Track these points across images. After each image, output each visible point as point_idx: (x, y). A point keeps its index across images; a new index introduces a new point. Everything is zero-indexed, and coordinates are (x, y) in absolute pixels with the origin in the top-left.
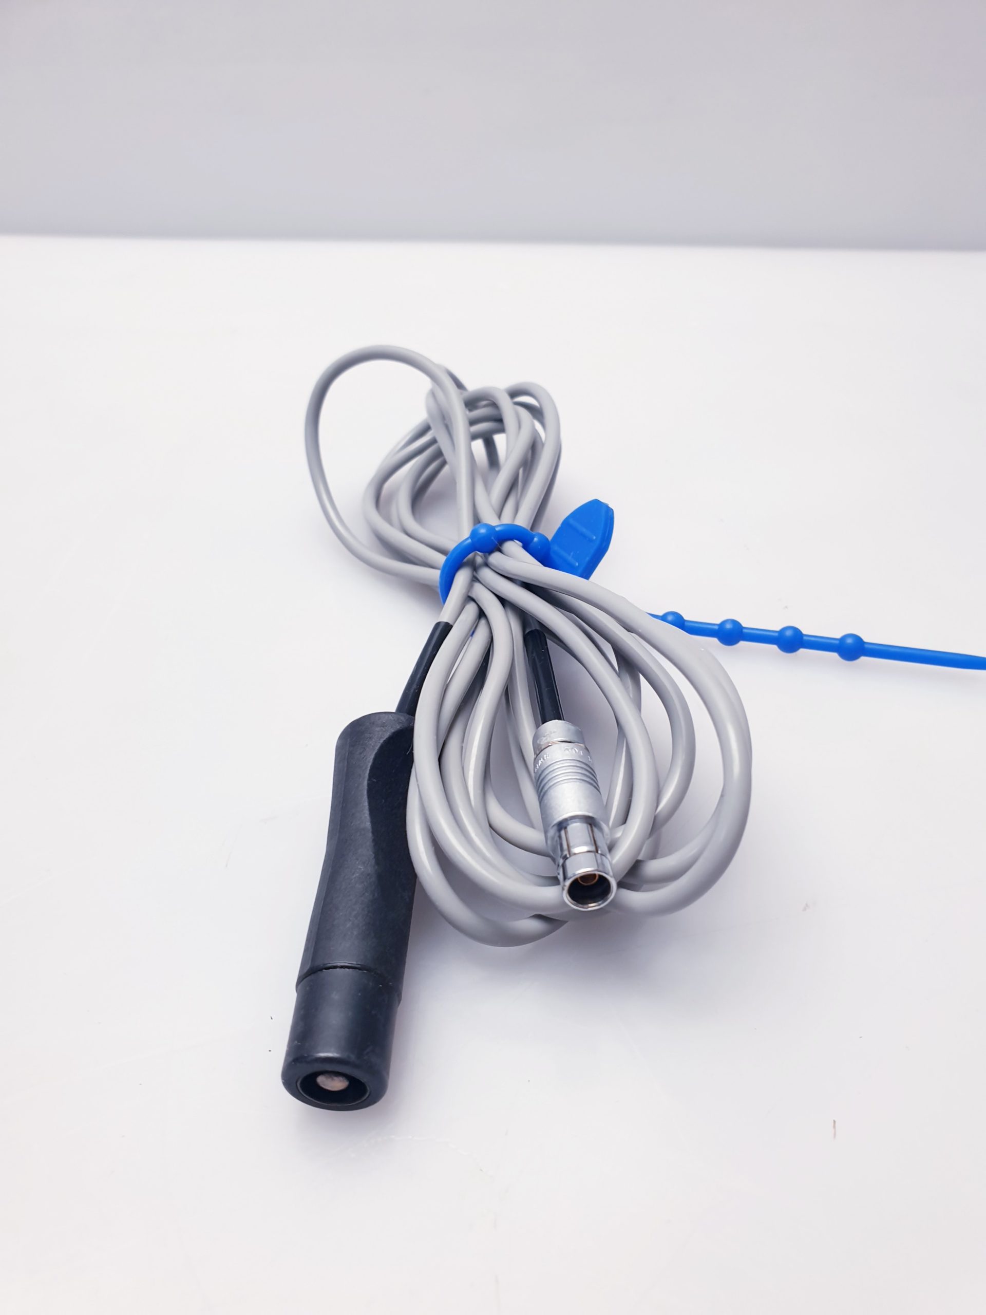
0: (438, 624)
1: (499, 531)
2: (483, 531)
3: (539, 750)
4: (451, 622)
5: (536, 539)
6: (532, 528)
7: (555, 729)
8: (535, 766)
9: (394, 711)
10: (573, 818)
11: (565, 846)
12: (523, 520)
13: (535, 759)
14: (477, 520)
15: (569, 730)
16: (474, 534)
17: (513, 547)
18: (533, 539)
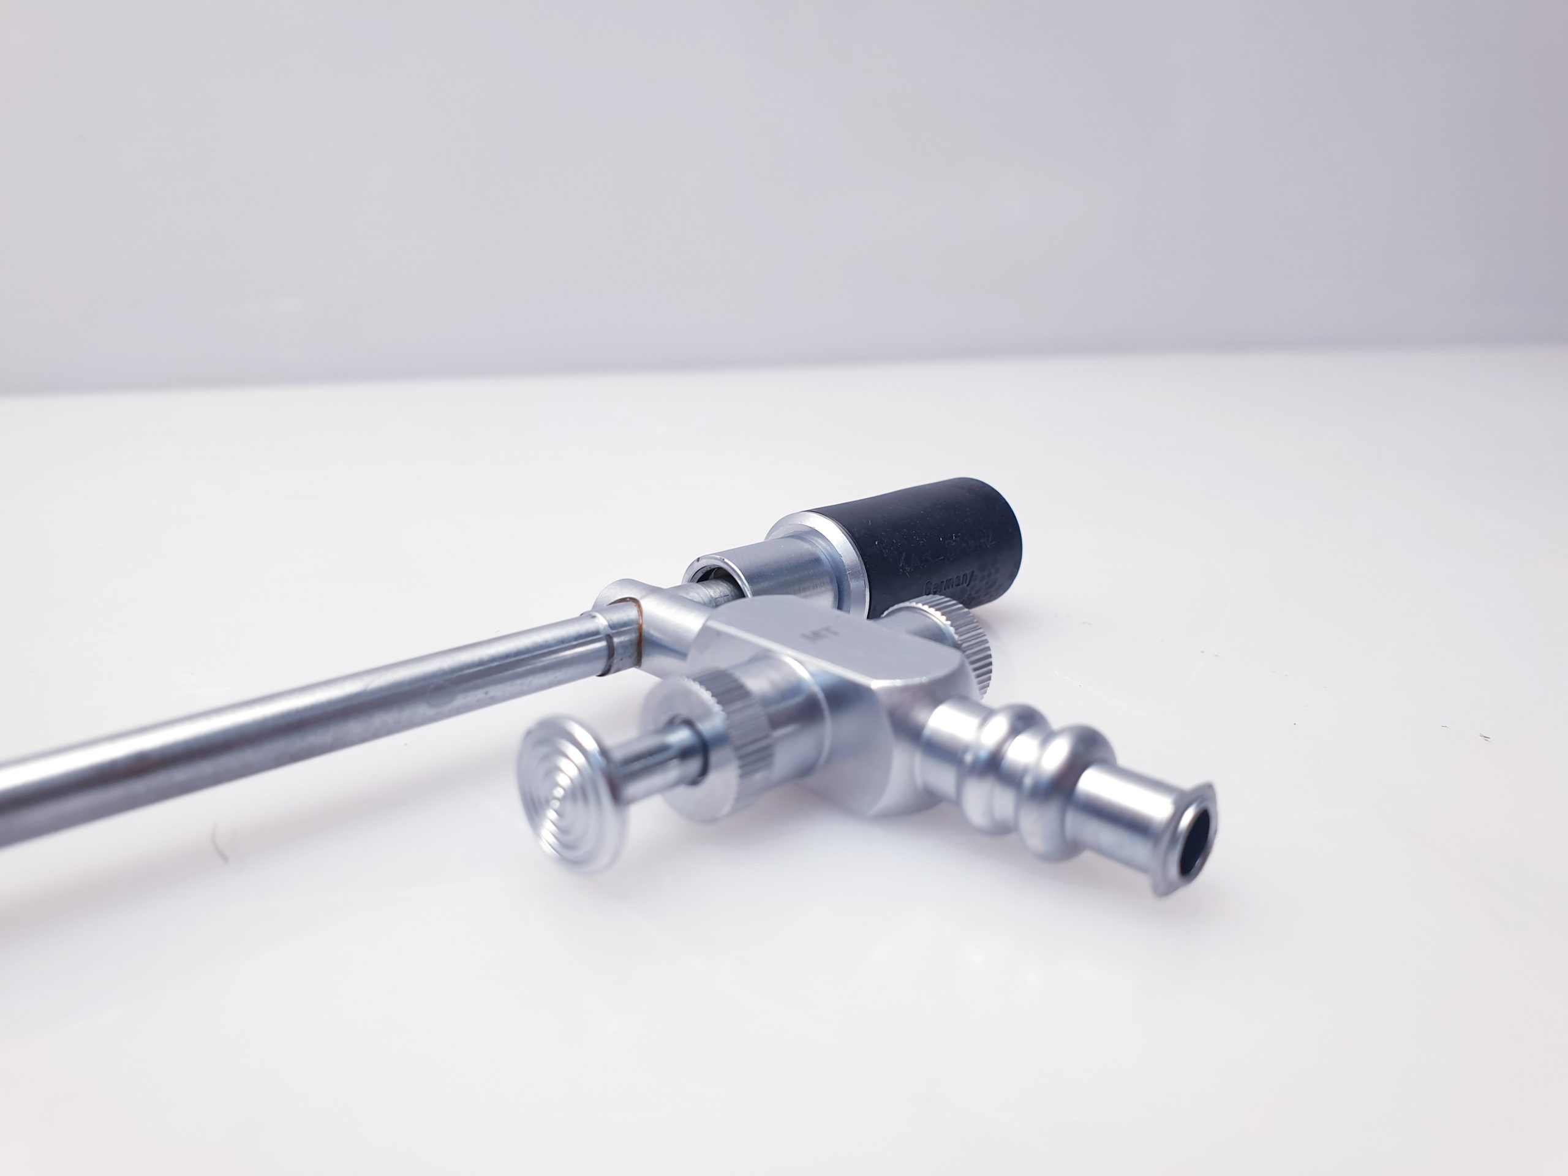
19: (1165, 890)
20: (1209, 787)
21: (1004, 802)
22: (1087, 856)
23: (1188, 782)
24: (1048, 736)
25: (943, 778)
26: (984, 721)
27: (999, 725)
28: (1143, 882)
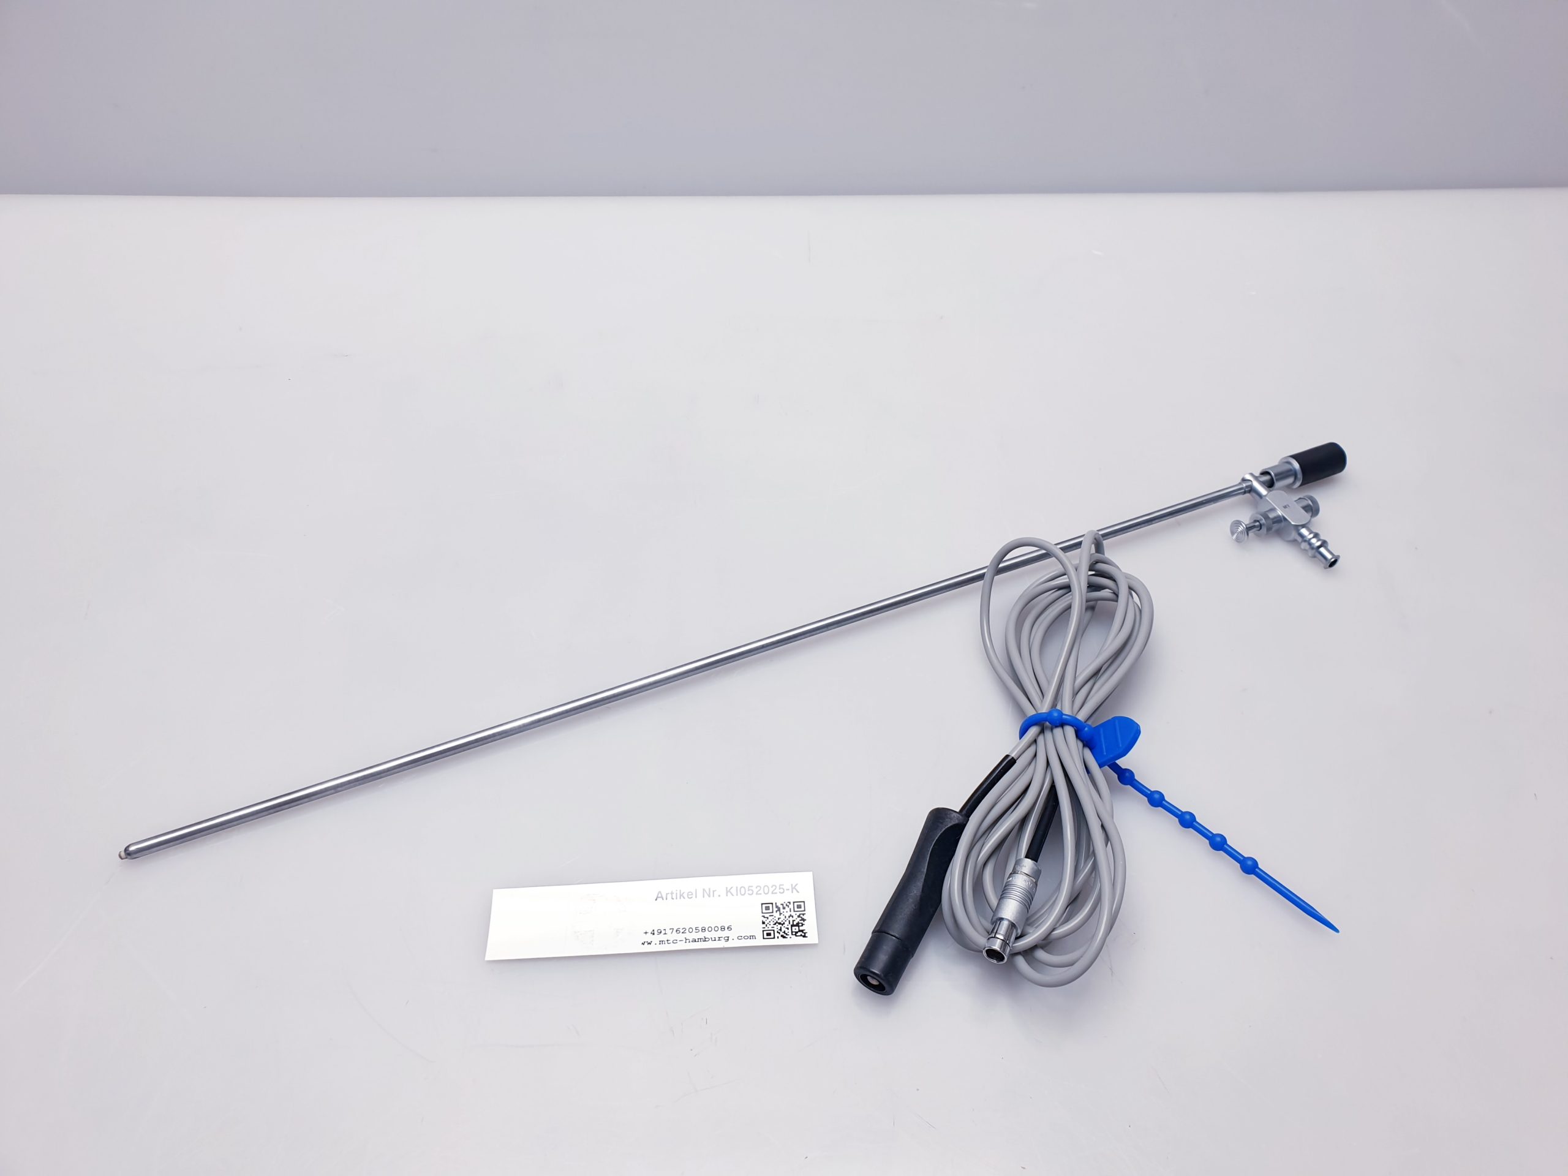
0: (1007, 756)
1: (1066, 719)
2: (1056, 714)
3: (1014, 872)
4: (1015, 758)
5: (1086, 729)
6: (1085, 722)
7: (1028, 865)
8: (1009, 878)
9: (958, 810)
10: (1006, 919)
11: (995, 931)
12: (1081, 716)
13: (1011, 874)
14: (1054, 705)
15: (1033, 868)
16: (1049, 713)
17: (1070, 731)
18: (1084, 728)
19: (1325, 568)
20: (1339, 556)
21: (1308, 547)
22: (1316, 559)
23: (1336, 554)
24: (1319, 540)
25: (1299, 539)
26: (1310, 534)
27: (1312, 536)
28: (1323, 565)
